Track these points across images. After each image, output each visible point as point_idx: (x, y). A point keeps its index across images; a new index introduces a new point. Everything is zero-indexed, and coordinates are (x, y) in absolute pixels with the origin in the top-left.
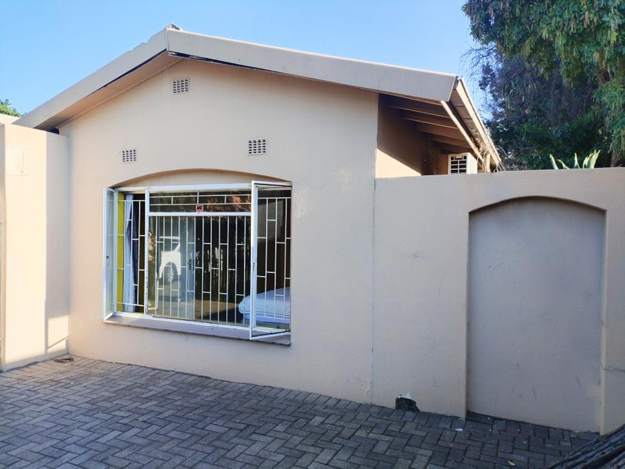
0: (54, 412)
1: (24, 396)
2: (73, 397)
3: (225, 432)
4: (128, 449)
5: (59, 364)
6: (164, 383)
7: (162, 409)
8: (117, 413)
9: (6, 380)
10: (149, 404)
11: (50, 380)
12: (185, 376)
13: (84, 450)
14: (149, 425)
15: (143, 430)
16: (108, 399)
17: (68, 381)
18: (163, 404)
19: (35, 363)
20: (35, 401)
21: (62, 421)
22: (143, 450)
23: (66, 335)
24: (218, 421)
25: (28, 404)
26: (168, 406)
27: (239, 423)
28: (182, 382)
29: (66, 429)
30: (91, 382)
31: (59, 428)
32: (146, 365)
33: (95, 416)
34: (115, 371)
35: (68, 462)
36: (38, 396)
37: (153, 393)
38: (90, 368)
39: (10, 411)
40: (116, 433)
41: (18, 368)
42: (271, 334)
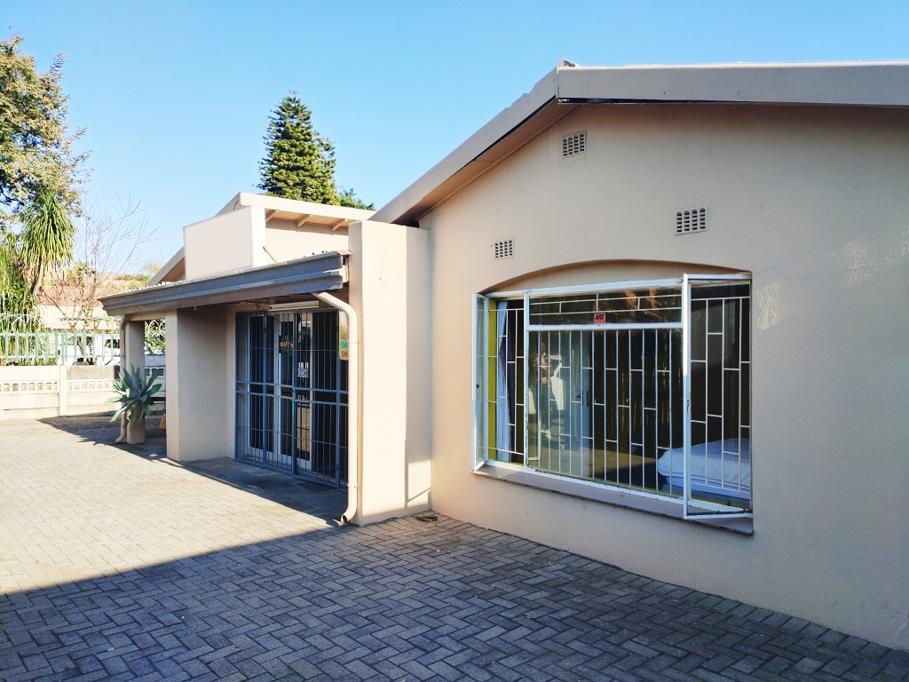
0: (420, 587)
1: (385, 562)
2: (441, 571)
3: (653, 658)
4: (516, 657)
5: (422, 523)
6: (555, 567)
7: (556, 605)
8: (497, 601)
9: (365, 537)
10: (539, 595)
11: (413, 543)
12: (584, 562)
13: (460, 647)
14: (541, 626)
15: (534, 631)
16: (483, 580)
17: (433, 548)
18: (556, 598)
19: (394, 519)
20: (398, 570)
21: (429, 601)
22: (536, 662)
23: (429, 486)
24: (640, 637)
25: (389, 573)
26: (564, 603)
27: (674, 646)
28: (580, 569)
29: (435, 614)
30: (461, 552)
31: (427, 610)
32: (530, 538)
33: (469, 601)
34: (489, 541)
35: (442, 660)
36: (400, 563)
37: (541, 579)
38: (457, 532)
39: (371, 578)
40: (498, 630)
41: (375, 524)
42: (718, 513)
